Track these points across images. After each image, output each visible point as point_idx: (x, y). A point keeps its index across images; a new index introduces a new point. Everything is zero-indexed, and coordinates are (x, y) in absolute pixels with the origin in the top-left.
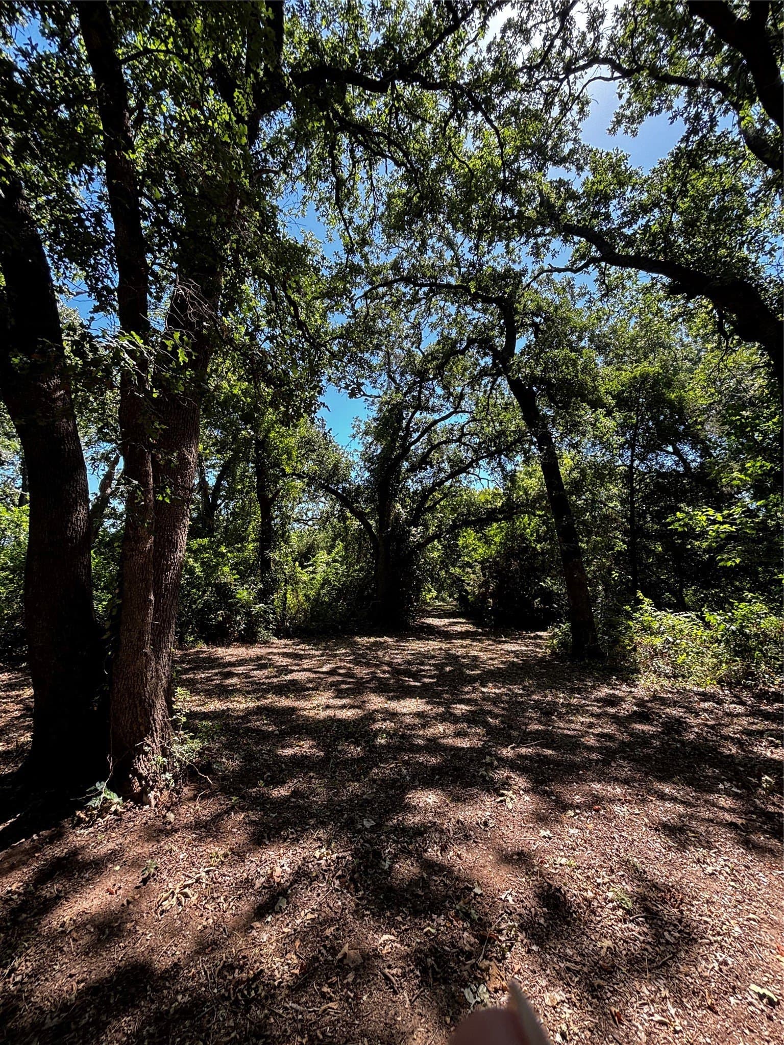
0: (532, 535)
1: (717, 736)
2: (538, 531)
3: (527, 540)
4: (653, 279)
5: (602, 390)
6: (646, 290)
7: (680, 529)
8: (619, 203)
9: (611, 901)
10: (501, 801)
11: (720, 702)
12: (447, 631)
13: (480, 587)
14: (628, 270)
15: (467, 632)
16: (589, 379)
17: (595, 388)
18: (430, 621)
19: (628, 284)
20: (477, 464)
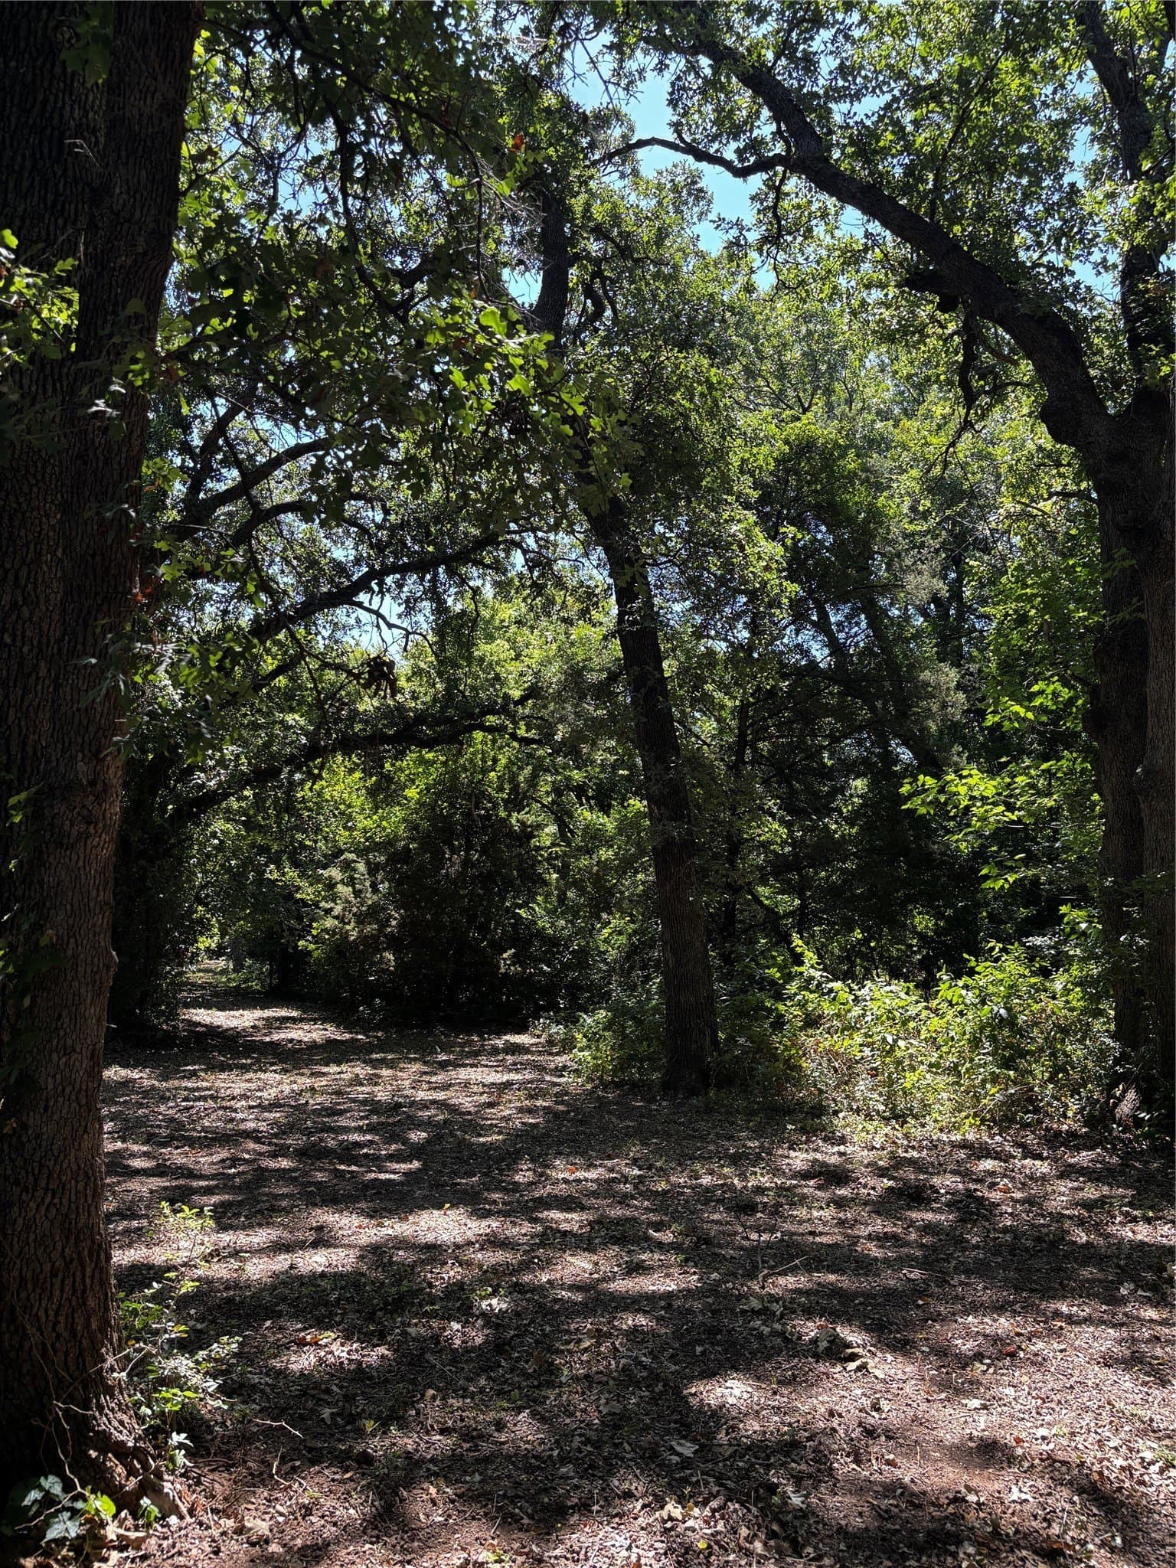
0: (501, 789)
1: (1043, 1216)
2: (513, 780)
3: (490, 799)
4: (867, 235)
5: (735, 460)
6: (852, 257)
7: (922, 811)
8: (834, 41)
9: (1152, 1463)
10: (859, 1369)
11: (1006, 1158)
12: (271, 1043)
13: (361, 919)
14: (824, 197)
15: (330, 1042)
16: (708, 428)
17: (721, 454)
18: (203, 1016)
19: (819, 230)
20: (381, 584)
